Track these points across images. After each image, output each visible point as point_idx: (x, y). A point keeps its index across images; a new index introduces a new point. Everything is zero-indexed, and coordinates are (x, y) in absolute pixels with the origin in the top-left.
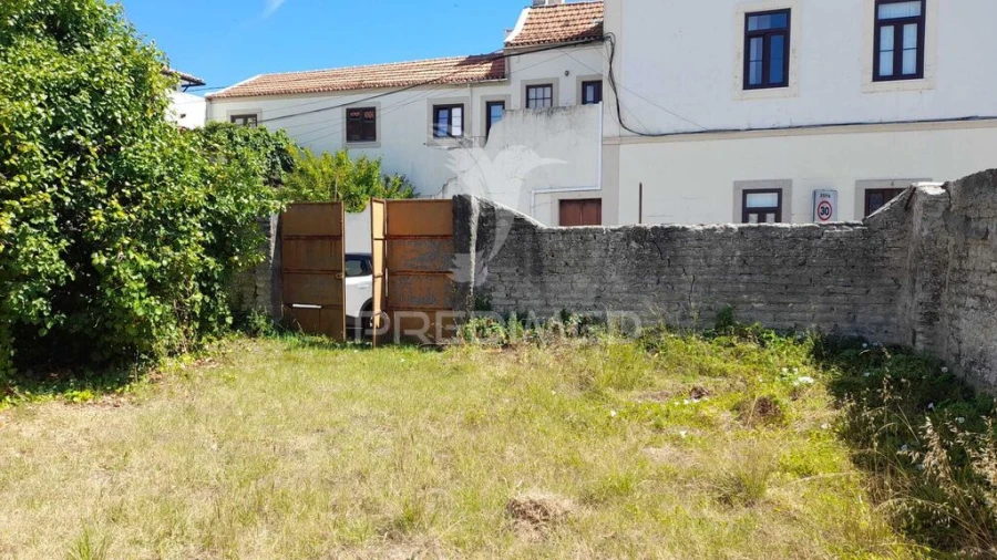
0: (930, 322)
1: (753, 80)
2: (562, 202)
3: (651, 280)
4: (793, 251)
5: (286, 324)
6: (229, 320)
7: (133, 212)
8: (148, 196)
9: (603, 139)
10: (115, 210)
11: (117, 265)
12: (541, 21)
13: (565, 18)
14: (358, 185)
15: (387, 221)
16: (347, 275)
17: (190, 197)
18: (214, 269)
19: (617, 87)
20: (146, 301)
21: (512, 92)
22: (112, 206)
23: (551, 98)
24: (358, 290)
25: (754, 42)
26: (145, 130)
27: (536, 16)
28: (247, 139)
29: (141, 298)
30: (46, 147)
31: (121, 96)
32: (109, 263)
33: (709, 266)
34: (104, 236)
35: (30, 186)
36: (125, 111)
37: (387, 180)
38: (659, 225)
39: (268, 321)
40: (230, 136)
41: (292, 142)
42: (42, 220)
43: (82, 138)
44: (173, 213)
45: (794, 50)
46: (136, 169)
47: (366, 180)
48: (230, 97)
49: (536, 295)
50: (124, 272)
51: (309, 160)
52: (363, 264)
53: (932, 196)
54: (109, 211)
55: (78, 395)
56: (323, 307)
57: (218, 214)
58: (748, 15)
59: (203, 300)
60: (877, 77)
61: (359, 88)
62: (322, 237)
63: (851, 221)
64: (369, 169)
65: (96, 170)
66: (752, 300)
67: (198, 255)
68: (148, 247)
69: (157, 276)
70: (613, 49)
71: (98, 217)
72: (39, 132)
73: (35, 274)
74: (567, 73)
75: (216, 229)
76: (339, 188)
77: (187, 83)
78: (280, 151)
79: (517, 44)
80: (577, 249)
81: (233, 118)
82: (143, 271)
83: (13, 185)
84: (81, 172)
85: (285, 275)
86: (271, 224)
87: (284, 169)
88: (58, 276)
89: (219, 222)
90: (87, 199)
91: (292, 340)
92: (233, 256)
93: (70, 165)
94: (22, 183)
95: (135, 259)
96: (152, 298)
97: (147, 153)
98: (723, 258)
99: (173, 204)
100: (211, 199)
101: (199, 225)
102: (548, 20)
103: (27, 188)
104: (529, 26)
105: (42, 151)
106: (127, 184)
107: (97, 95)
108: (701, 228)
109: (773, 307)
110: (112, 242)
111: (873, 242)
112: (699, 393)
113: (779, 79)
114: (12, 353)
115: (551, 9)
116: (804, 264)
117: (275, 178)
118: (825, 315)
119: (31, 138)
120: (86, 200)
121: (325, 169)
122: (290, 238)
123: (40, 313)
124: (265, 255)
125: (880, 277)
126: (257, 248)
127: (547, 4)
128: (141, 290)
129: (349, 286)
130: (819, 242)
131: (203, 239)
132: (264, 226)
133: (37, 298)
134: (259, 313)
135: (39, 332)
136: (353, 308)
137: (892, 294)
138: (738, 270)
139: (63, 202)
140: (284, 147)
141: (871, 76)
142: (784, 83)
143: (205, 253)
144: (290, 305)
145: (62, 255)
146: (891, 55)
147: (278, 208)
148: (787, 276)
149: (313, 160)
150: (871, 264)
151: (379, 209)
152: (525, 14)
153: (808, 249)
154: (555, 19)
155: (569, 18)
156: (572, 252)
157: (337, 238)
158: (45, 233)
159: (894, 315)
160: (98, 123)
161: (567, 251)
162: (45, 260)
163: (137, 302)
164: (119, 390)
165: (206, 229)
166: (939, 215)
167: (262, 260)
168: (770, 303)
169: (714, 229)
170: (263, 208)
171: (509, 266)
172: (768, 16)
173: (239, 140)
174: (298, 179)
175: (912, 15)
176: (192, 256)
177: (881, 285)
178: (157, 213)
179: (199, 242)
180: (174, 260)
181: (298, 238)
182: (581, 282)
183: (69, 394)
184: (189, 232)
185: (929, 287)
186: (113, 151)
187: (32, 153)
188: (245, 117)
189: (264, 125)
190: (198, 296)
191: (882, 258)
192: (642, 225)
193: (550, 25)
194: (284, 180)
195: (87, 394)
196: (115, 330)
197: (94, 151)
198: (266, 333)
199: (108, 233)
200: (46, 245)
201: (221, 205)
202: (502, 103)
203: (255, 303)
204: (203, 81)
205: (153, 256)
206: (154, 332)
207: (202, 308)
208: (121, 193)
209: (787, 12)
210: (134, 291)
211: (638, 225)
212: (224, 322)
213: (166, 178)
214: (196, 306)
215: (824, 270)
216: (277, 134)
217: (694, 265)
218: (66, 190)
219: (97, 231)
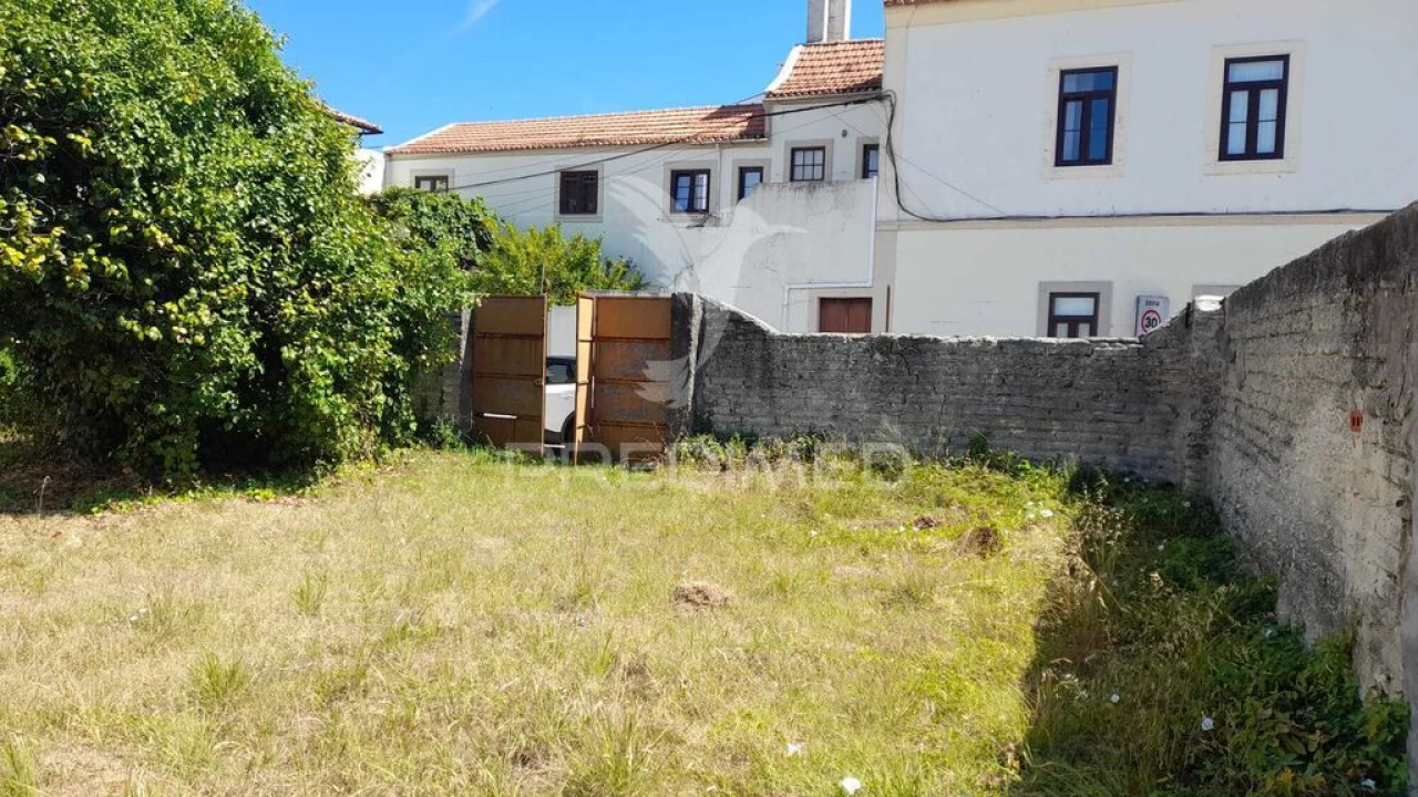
0: (1199, 456)
1: (1067, 155)
2: (824, 302)
3: (896, 398)
4: (1058, 371)
5: (477, 435)
6: (413, 426)
7: (323, 305)
8: (338, 288)
9: (877, 223)
10: (306, 303)
11: (304, 359)
12: (816, 63)
13: (847, 61)
14: (571, 271)
15: (596, 319)
16: (548, 381)
17: (381, 290)
18: (400, 368)
19: (897, 158)
20: (332, 399)
21: (774, 156)
22: (303, 298)
23: (823, 165)
24: (561, 402)
25: (1071, 107)
26: (336, 217)
27: (809, 57)
28: (434, 209)
29: (326, 396)
30: (241, 237)
31: (314, 182)
32: (298, 358)
33: (963, 384)
34: (293, 330)
35: (227, 277)
36: (317, 198)
37: (609, 265)
38: (908, 335)
39: (455, 432)
40: (415, 205)
41: (490, 213)
42: (234, 312)
43: (274, 227)
44: (360, 306)
45: (1120, 118)
46: (327, 260)
47: (582, 265)
48: (416, 153)
49: (763, 413)
50: (312, 367)
51: (511, 236)
52: (567, 369)
53: (1204, 312)
54: (300, 304)
55: (261, 493)
56: (519, 418)
57: (406, 307)
58: (1063, 73)
59: (386, 403)
60: (1224, 155)
61: (577, 145)
62: (522, 337)
63: (1125, 338)
64: (585, 251)
65: (287, 260)
66: (1010, 425)
67: (385, 352)
68: (336, 343)
69: (344, 373)
70: (893, 111)
71: (289, 309)
72: (234, 221)
73: (226, 366)
74: (845, 134)
75: (403, 324)
76: (547, 273)
77: (360, 130)
78: (476, 224)
79: (781, 95)
80: (813, 360)
81: (418, 180)
82: (330, 367)
83: (211, 275)
84: (276, 263)
85: (475, 376)
86: (463, 320)
87: (479, 248)
88: (248, 369)
89: (407, 317)
90: (277, 290)
91: (482, 454)
92: (420, 354)
93: (266, 256)
94: (220, 274)
95: (322, 354)
96: (338, 395)
97: (338, 241)
98: (978, 376)
99: (362, 297)
100: (401, 292)
101: (386, 320)
102: (825, 63)
103: (224, 279)
104: (800, 71)
105: (239, 242)
106: (317, 275)
107: (291, 181)
108: (955, 340)
109: (1032, 435)
110: (301, 336)
111: (1150, 363)
112: (927, 523)
113: (1102, 156)
114: (196, 447)
115: (830, 48)
116: (1070, 385)
117: (468, 258)
118: (1092, 446)
119: (228, 229)
120: (276, 292)
121: (530, 249)
122: (484, 336)
123: (228, 405)
124: (456, 355)
125: (1155, 404)
126: (447, 346)
127: (825, 41)
128: (327, 387)
129: (551, 395)
130: (1088, 361)
131: (390, 334)
132: (455, 320)
133: (225, 391)
134: (446, 422)
135: (225, 426)
136: (553, 421)
137: (1169, 423)
138: (996, 390)
139: (254, 292)
140: (481, 219)
141: (1216, 154)
142: (1106, 159)
143: (391, 350)
144: (479, 415)
145: (253, 348)
146: (1243, 128)
147: (472, 302)
148: (1051, 399)
149: (516, 238)
150: (1147, 388)
151: (586, 307)
152: (795, 54)
153: (1075, 368)
154: (834, 62)
155: (851, 60)
156: (807, 363)
157: (538, 337)
158: (237, 325)
159: (1171, 448)
160: (291, 210)
161: (802, 362)
162: (235, 352)
163: (323, 399)
164: (300, 491)
165: (394, 324)
166: (1211, 334)
167: (452, 360)
168: (1030, 429)
169: (970, 342)
170: (456, 302)
171: (735, 377)
172: (1092, 75)
173: (425, 210)
174: (496, 262)
175: (1273, 78)
176: (379, 354)
177: (1155, 413)
178: (345, 306)
179: (386, 338)
180: (361, 357)
181: (492, 336)
182: (817, 398)
183: (250, 491)
184: (375, 326)
185: (1198, 416)
186: (303, 241)
187: (229, 244)
188: (433, 180)
189: (457, 192)
190: (381, 398)
191: (1159, 382)
192: (889, 335)
193: (827, 70)
194: (479, 261)
195: (268, 492)
196: (299, 427)
197: (287, 240)
198: (452, 446)
199: (298, 324)
200: (238, 337)
201: (410, 297)
202: (759, 170)
203: (440, 410)
204: (380, 128)
205: (339, 351)
206: (339, 432)
207: (384, 411)
208: (310, 284)
209: (1113, 70)
210: (320, 388)
211: (883, 334)
212: (408, 428)
213: (357, 269)
214: (379, 408)
215: (1093, 393)
216: (473, 203)
217: (945, 382)
218: (258, 281)
219: (287, 324)
